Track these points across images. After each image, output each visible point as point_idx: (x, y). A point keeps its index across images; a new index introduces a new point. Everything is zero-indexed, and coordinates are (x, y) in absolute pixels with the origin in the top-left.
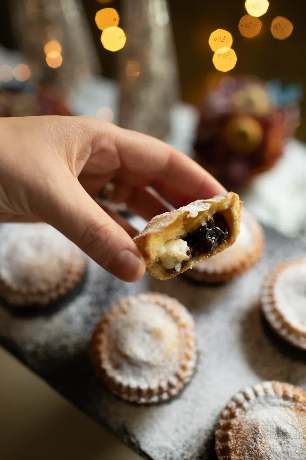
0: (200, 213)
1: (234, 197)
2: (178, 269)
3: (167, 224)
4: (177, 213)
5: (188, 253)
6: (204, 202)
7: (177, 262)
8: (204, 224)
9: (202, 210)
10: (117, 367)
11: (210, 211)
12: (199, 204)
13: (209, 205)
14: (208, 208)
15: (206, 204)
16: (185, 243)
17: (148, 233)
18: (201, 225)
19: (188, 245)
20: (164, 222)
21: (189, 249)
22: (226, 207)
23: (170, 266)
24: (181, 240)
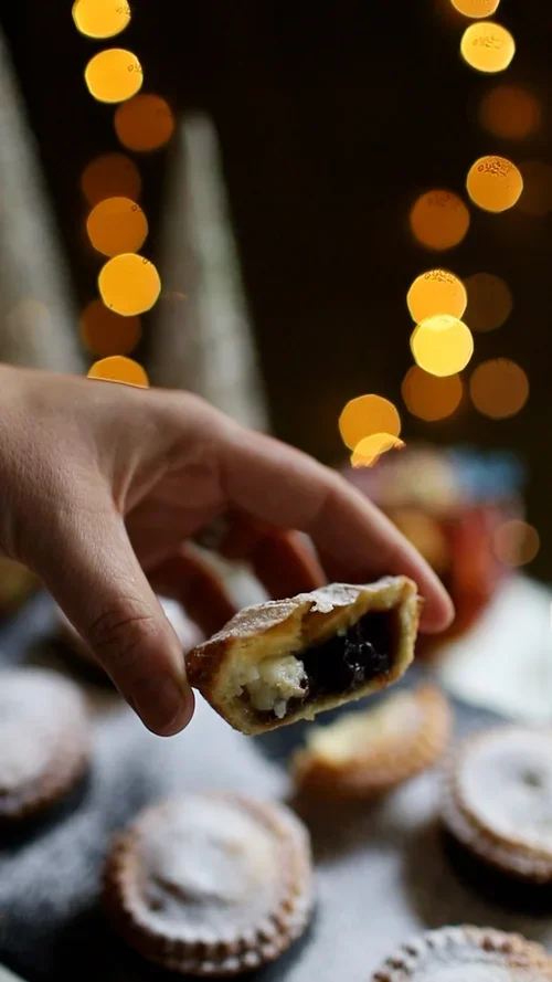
0: (337, 609)
1: (406, 586)
2: (281, 711)
3: (271, 623)
4: (292, 604)
5: (303, 683)
6: (346, 589)
7: (279, 699)
8: (341, 632)
9: (340, 603)
10: (156, 906)
11: (357, 606)
12: (335, 592)
13: (356, 594)
14: (353, 601)
15: (350, 592)
16: (300, 665)
17: (231, 636)
18: (336, 633)
19: (305, 669)
20: (264, 620)
21: (306, 677)
22: (389, 604)
23: (266, 703)
24: (293, 658)
